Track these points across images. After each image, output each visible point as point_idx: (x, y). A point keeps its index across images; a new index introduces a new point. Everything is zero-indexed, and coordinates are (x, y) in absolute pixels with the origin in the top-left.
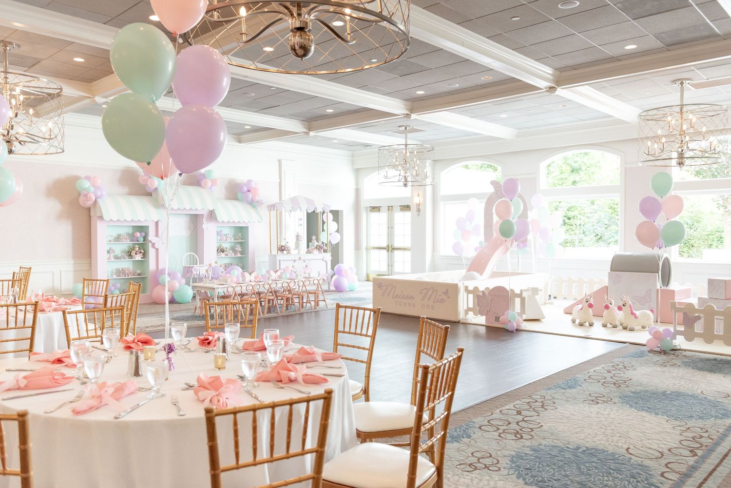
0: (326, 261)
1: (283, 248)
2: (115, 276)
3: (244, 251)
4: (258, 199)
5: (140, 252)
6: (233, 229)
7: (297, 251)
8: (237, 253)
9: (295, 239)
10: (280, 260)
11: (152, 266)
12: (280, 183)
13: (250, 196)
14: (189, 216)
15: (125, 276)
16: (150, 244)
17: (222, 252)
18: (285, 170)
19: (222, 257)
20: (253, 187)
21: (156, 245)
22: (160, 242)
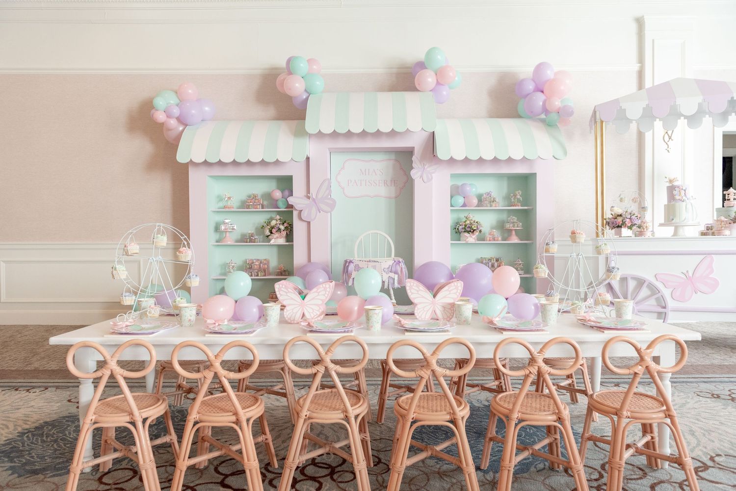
1: (620, 220)
3: (528, 232)
4: (557, 103)
6: (505, 184)
8: (510, 235)
11: (299, 257)
13: (539, 99)
14: (393, 157)
15: (252, 275)
17: (468, 232)
18: (653, 40)
19: (468, 244)
20: (549, 80)
21: (305, 215)
22: (314, 210)
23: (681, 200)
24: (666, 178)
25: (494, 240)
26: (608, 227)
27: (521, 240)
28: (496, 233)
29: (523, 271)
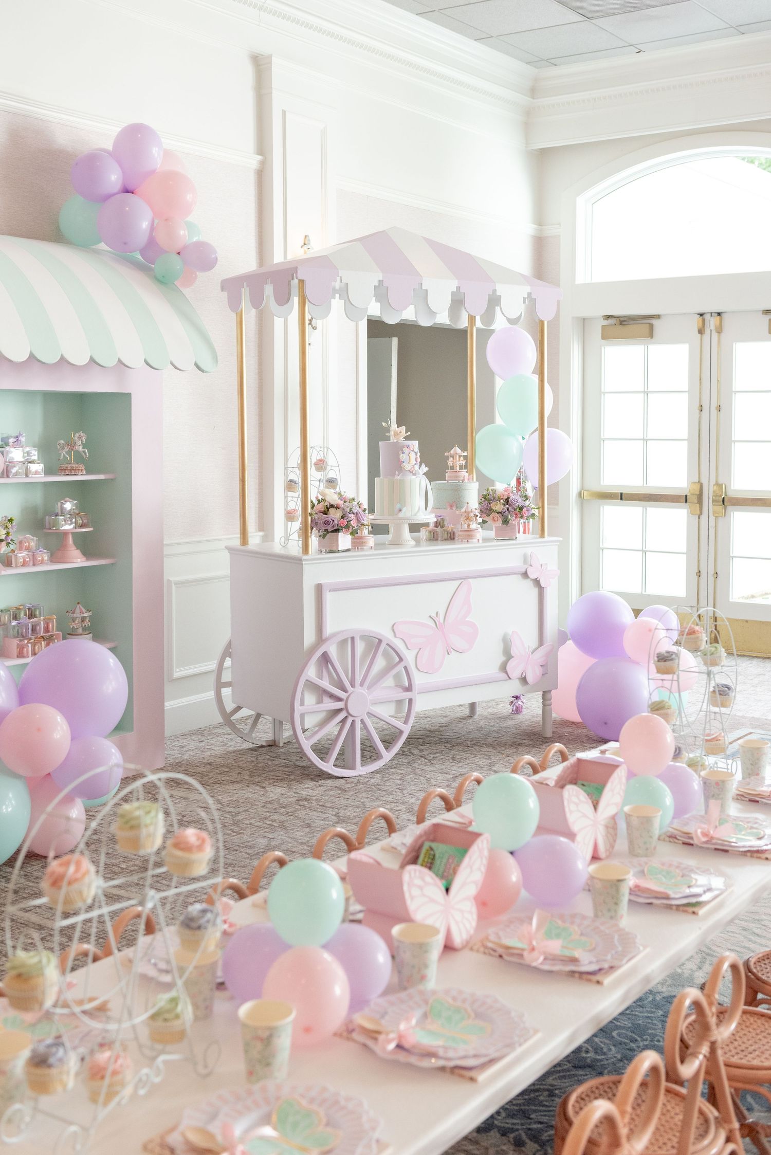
0: (537, 582)
1: (335, 515)
3: (105, 538)
6: (37, 411)
8: (64, 548)
10: (319, 589)
12: (262, 177)
13: (140, 218)
18: (284, 112)
20: (153, 172)
23: (412, 472)
25: (35, 565)
27: (87, 560)
29: (91, 635)
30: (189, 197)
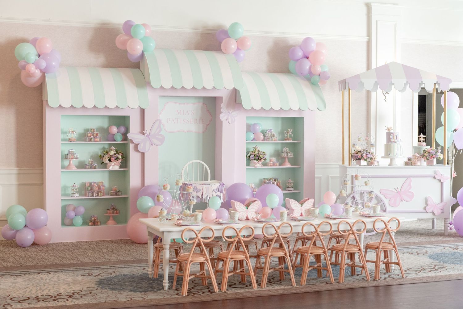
0: (440, 180)
1: (360, 154)
2: (77, 195)
3: (297, 159)
4: (319, 69)
5: (117, 159)
6: (280, 122)
7: (388, 161)
8: (285, 162)
9: (385, 141)
10: (353, 177)
11: (134, 181)
12: (369, 44)
13: (307, 65)
14: (201, 101)
15: (93, 196)
16: (132, 146)
17: (257, 160)
18: (377, 21)
19: (256, 169)
20: (313, 51)
21: (141, 148)
22: (148, 143)
23: (394, 142)
24: (386, 127)
25: (274, 166)
26: (353, 160)
27: (292, 165)
28: (274, 159)
29: (293, 188)
30: (322, 58)
